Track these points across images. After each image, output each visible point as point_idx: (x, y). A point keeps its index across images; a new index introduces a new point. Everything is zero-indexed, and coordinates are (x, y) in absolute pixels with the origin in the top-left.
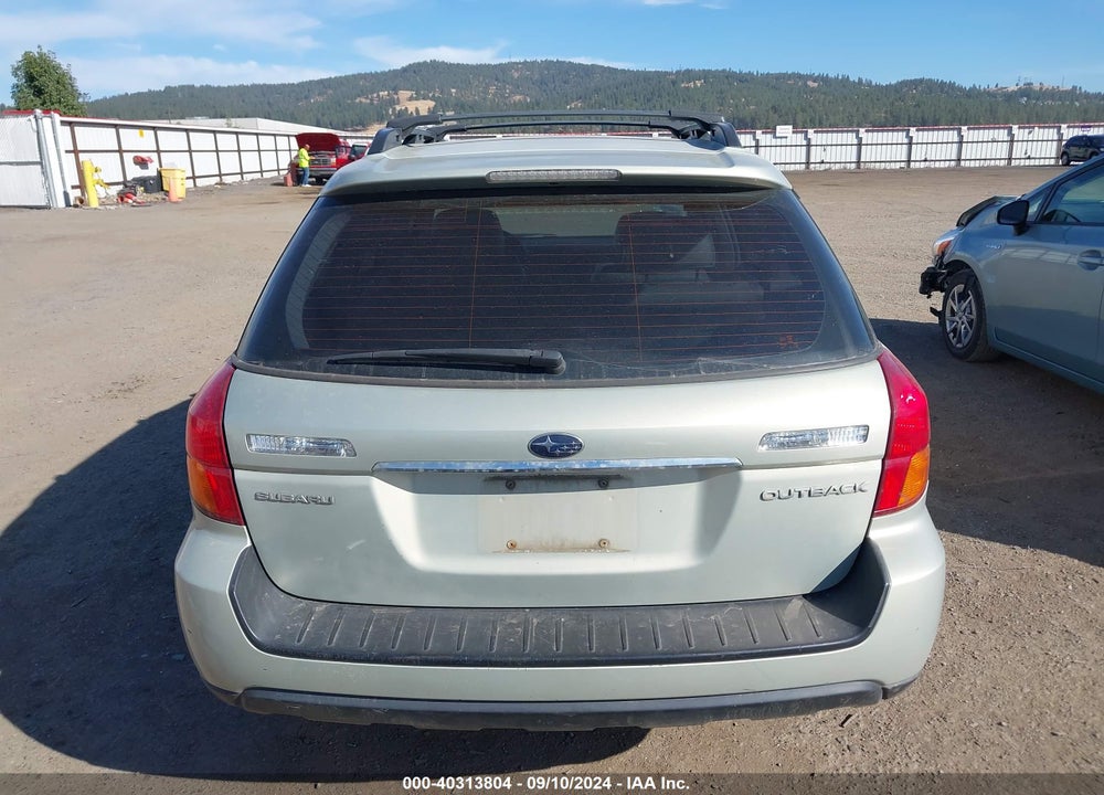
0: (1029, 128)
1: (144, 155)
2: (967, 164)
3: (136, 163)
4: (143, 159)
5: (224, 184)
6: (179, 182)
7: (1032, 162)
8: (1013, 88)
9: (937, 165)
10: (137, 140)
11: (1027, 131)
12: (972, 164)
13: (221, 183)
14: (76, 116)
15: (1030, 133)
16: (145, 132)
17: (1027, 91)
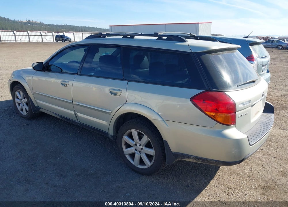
0: (45, 32)
2: (32, 41)
7: (48, 41)
8: (25, 21)
9: (24, 41)
11: (45, 33)
12: (33, 41)
15: (46, 33)
17: (29, 22)
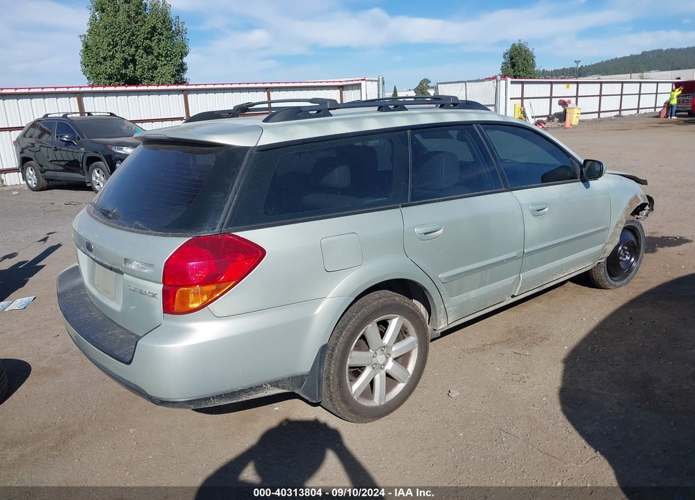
1: (566, 99)
3: (559, 104)
4: (564, 102)
5: (622, 116)
6: (575, 115)
10: (561, 90)
13: (620, 116)
14: (530, 78)
16: (570, 85)
